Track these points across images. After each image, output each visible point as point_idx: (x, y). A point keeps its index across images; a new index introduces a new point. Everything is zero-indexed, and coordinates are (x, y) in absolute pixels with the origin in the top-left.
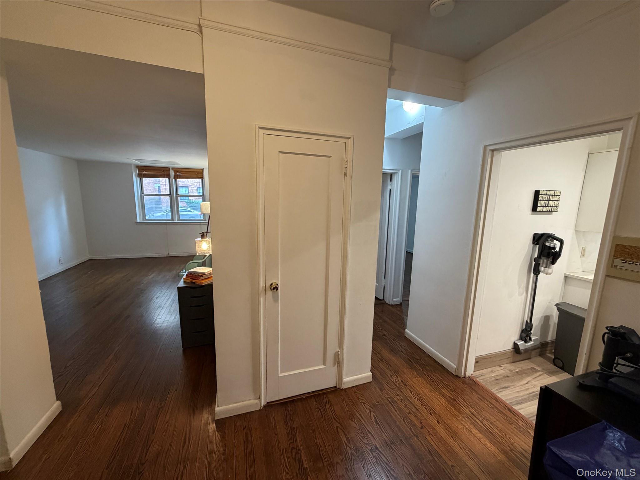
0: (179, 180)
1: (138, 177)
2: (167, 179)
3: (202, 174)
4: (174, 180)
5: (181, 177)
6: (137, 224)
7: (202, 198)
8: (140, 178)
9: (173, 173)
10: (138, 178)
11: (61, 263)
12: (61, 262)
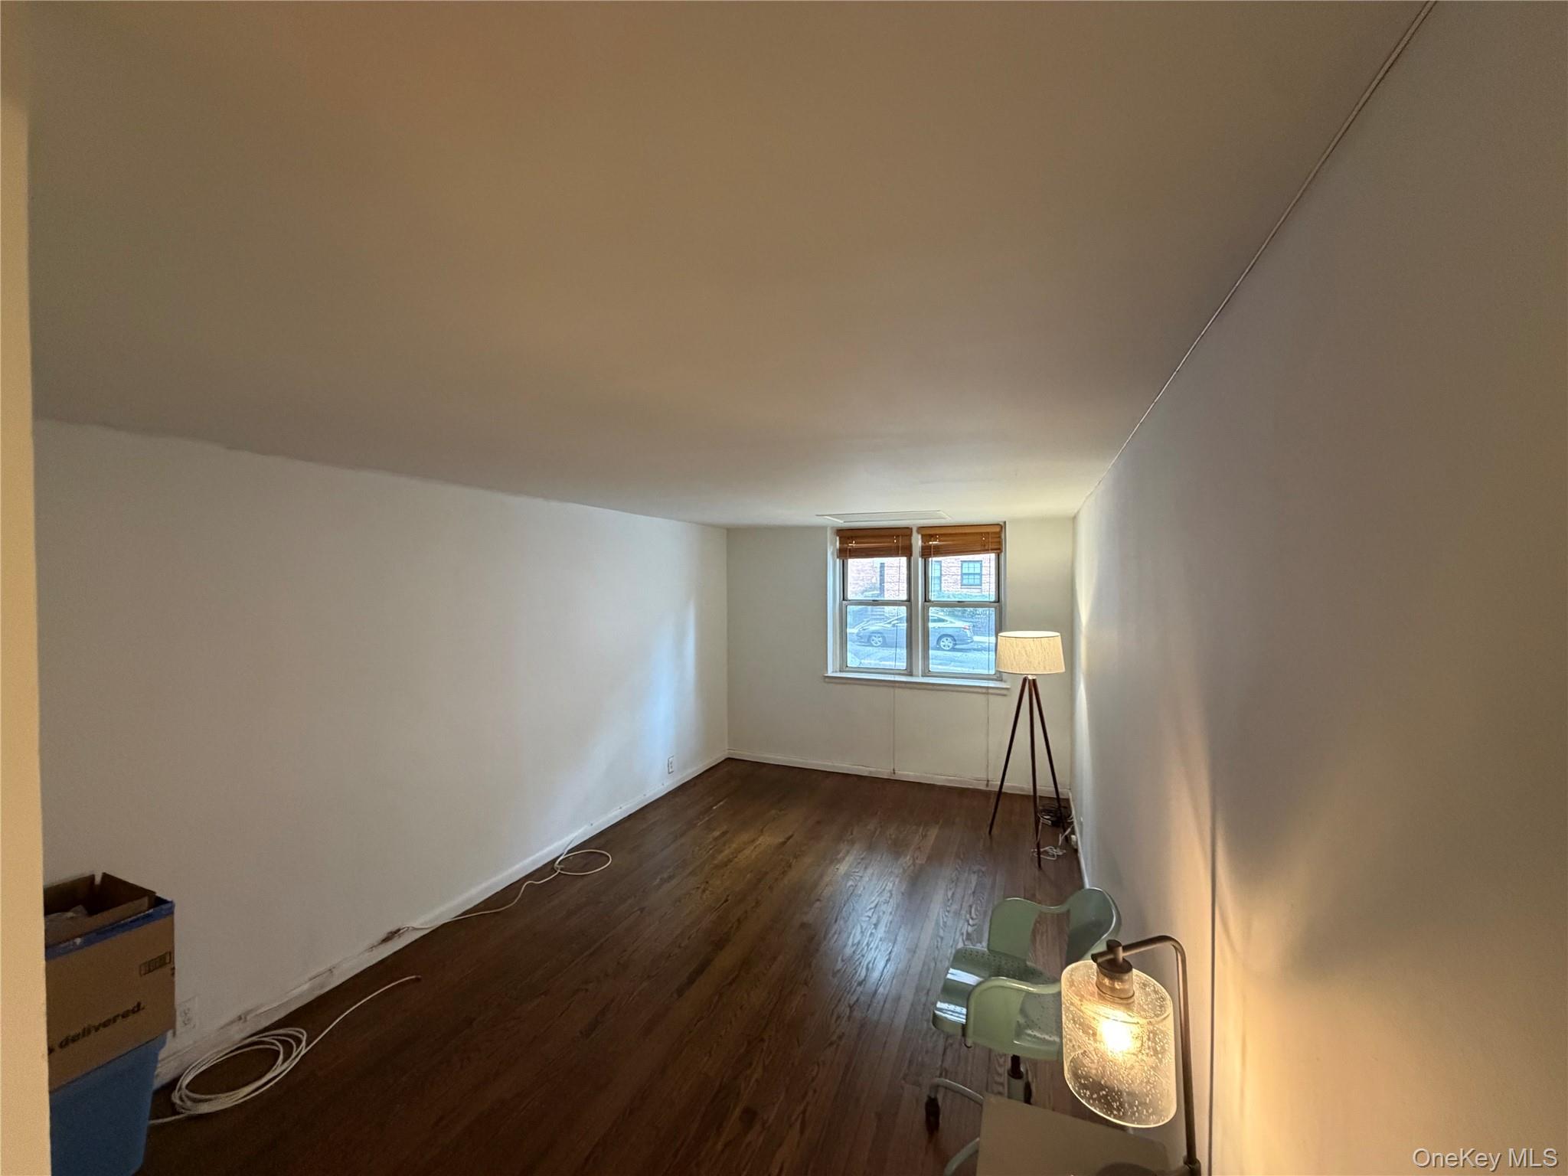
0: (935, 559)
1: (838, 557)
2: (904, 560)
3: (998, 540)
4: (920, 559)
5: (939, 551)
6: (827, 680)
7: (993, 609)
8: (841, 561)
9: (920, 543)
10: (838, 560)
11: (670, 770)
12: (671, 767)
